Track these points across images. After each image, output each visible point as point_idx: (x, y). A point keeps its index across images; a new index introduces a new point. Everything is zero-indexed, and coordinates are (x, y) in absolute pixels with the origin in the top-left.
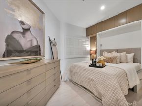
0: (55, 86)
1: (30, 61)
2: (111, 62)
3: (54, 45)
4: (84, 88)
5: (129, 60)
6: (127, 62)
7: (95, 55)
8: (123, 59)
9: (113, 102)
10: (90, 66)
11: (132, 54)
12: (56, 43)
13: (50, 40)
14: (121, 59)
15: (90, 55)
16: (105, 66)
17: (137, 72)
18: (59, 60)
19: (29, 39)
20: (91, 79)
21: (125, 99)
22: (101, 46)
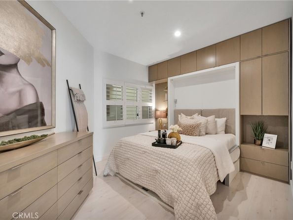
0: (80, 192)
1: (15, 145)
2: (192, 135)
3: (79, 101)
4: (144, 188)
5: (219, 130)
6: (216, 134)
7: (164, 120)
8: (211, 127)
9: (191, 211)
10: (154, 145)
11: (224, 119)
12: (83, 96)
13: (70, 90)
14: (207, 128)
15: (156, 119)
16: (181, 143)
17: (230, 151)
18: (91, 135)
19: (13, 89)
20: (157, 171)
21: (211, 203)
22: (176, 102)
